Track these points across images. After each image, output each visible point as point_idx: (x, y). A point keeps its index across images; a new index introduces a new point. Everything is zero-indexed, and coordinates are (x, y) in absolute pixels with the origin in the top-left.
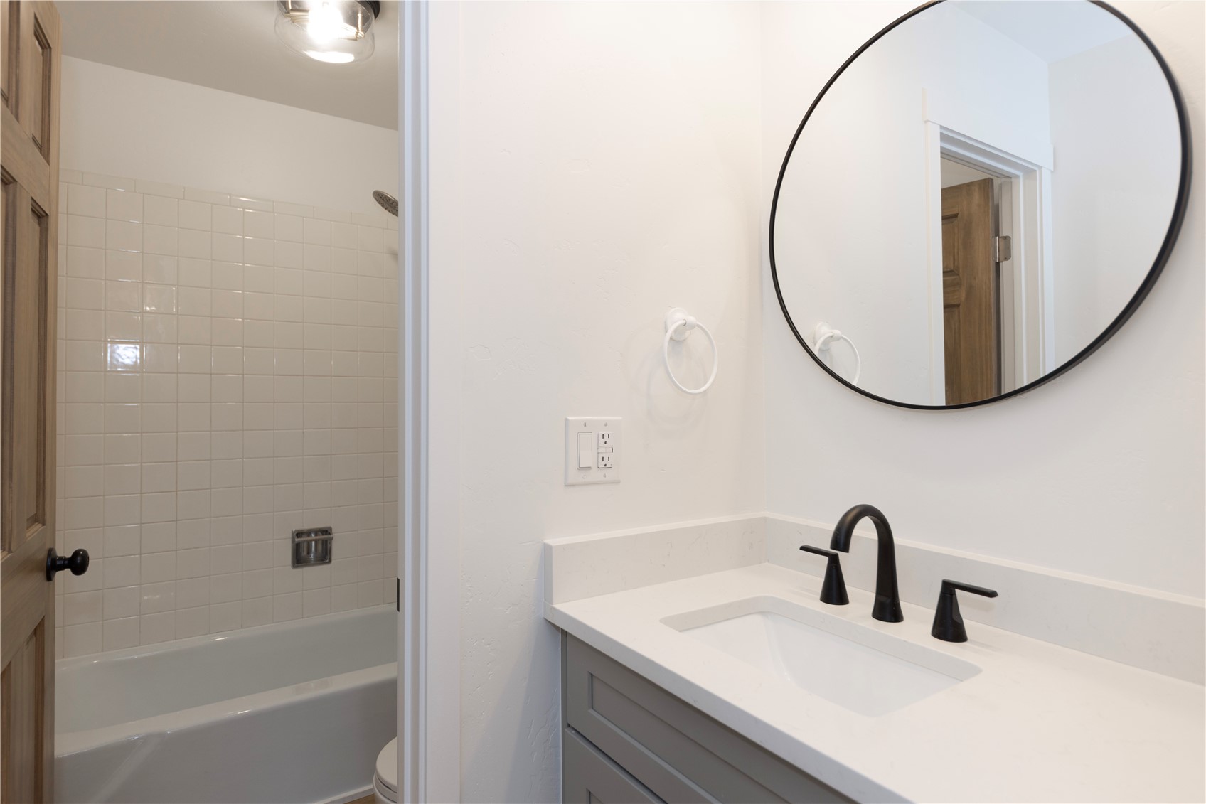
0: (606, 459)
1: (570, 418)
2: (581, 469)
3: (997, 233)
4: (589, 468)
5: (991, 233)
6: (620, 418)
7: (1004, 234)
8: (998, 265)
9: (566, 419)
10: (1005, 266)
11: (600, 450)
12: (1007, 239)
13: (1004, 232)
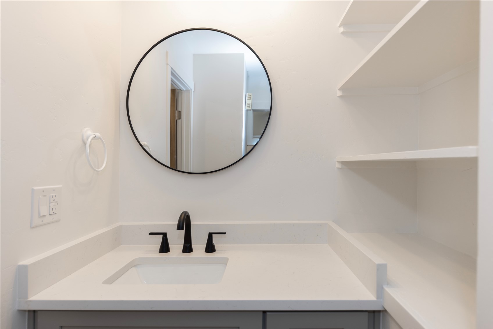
0: (54, 209)
1: (35, 188)
2: (41, 217)
3: (177, 110)
4: (45, 216)
5: (176, 110)
6: (61, 186)
7: (179, 110)
8: (177, 120)
9: (32, 189)
10: (179, 121)
11: (51, 204)
12: (180, 112)
13: (179, 109)
